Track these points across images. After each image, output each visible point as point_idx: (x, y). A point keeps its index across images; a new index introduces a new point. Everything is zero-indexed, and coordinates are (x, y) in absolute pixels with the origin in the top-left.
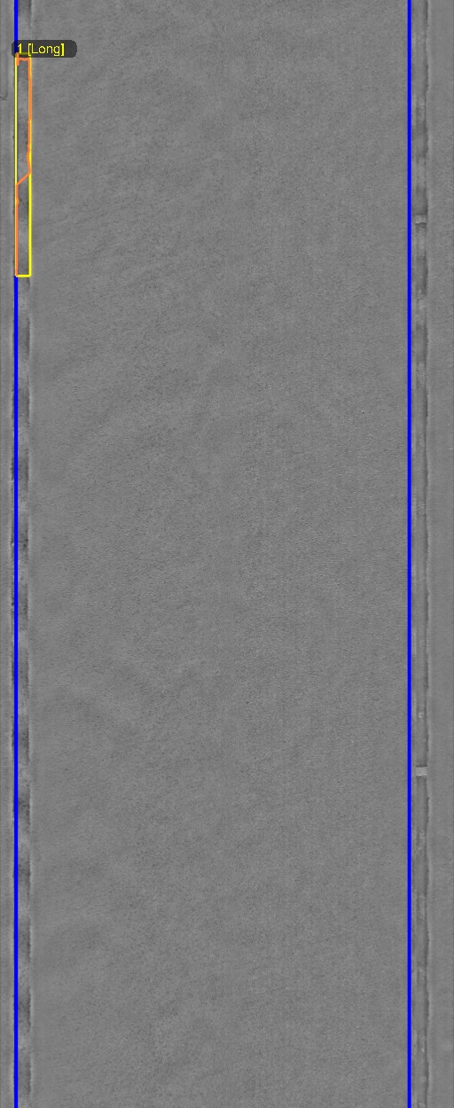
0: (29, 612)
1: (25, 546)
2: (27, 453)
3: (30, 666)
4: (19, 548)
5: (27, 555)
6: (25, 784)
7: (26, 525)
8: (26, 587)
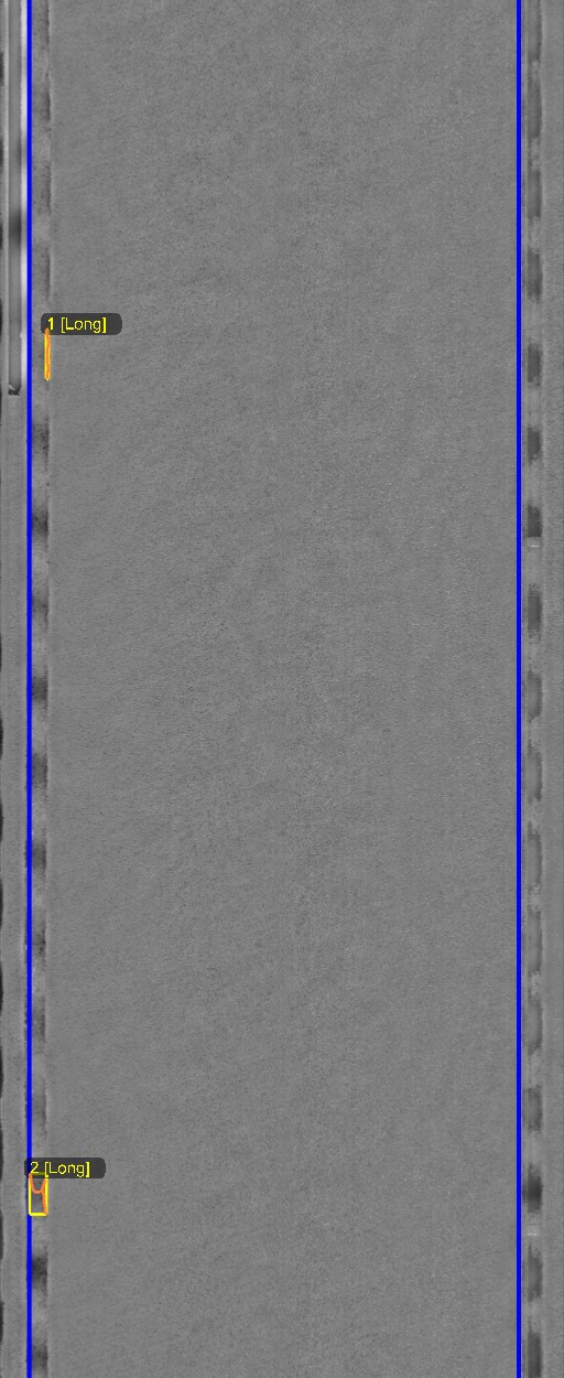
0: (47, 1031)
1: (42, 949)
2: (45, 834)
3: (48, 1100)
4: (34, 953)
5: (44, 961)
6: (41, 1246)
7: (44, 923)
8: (43, 1000)
